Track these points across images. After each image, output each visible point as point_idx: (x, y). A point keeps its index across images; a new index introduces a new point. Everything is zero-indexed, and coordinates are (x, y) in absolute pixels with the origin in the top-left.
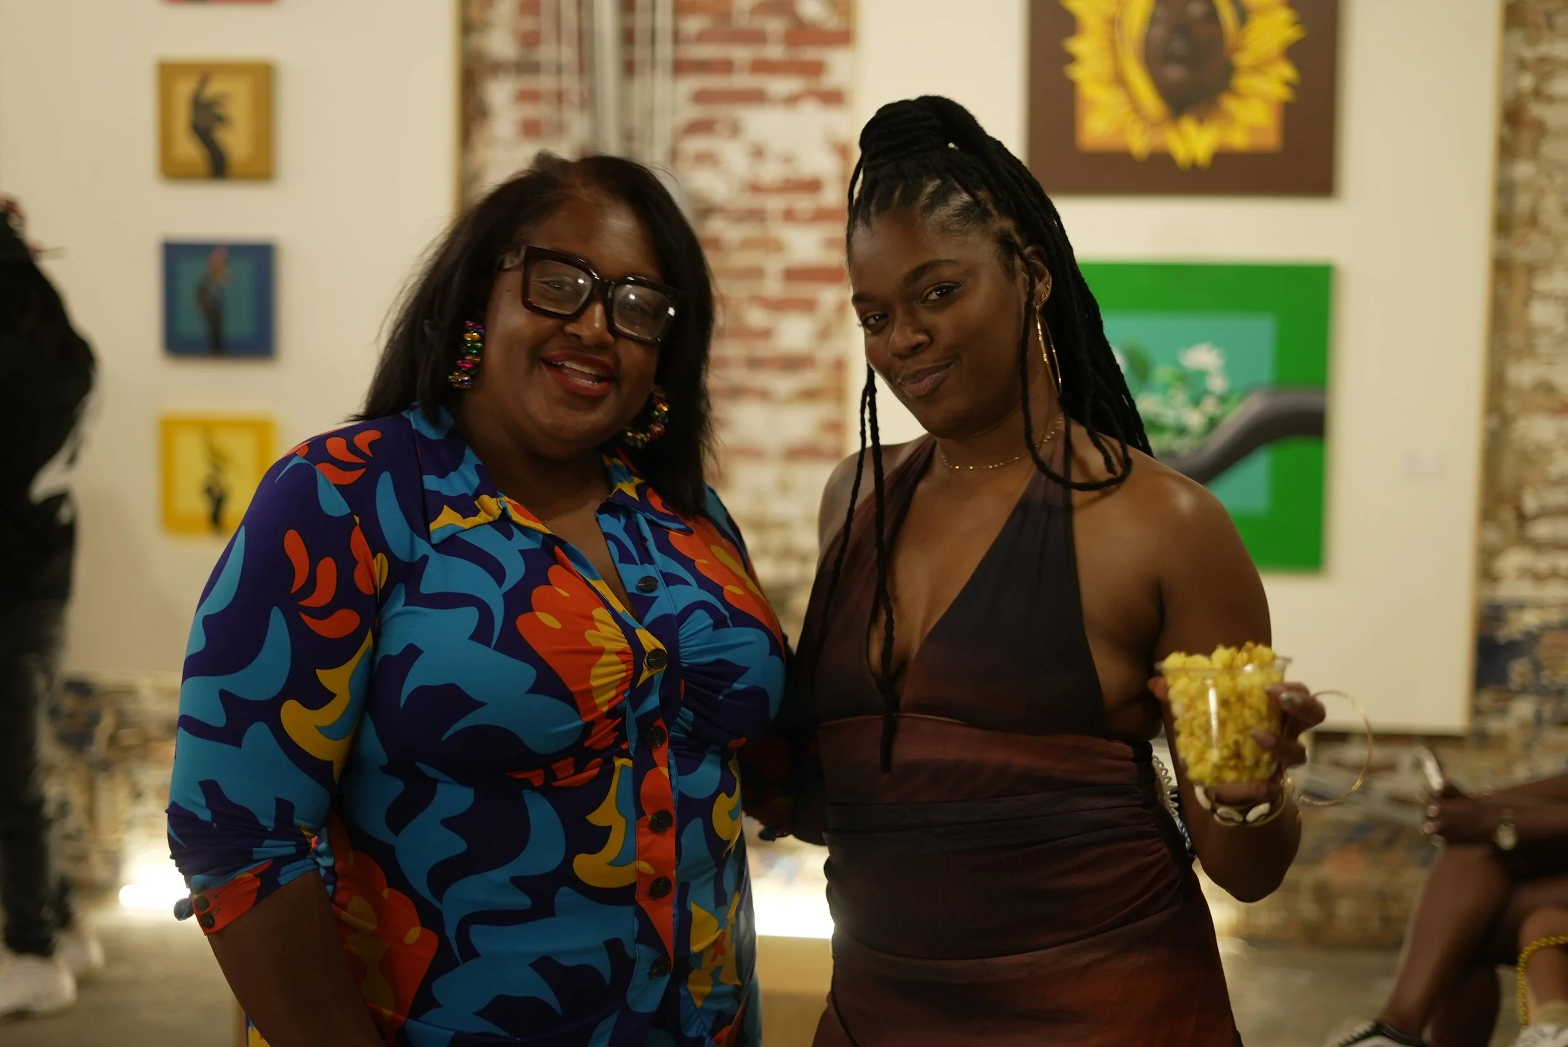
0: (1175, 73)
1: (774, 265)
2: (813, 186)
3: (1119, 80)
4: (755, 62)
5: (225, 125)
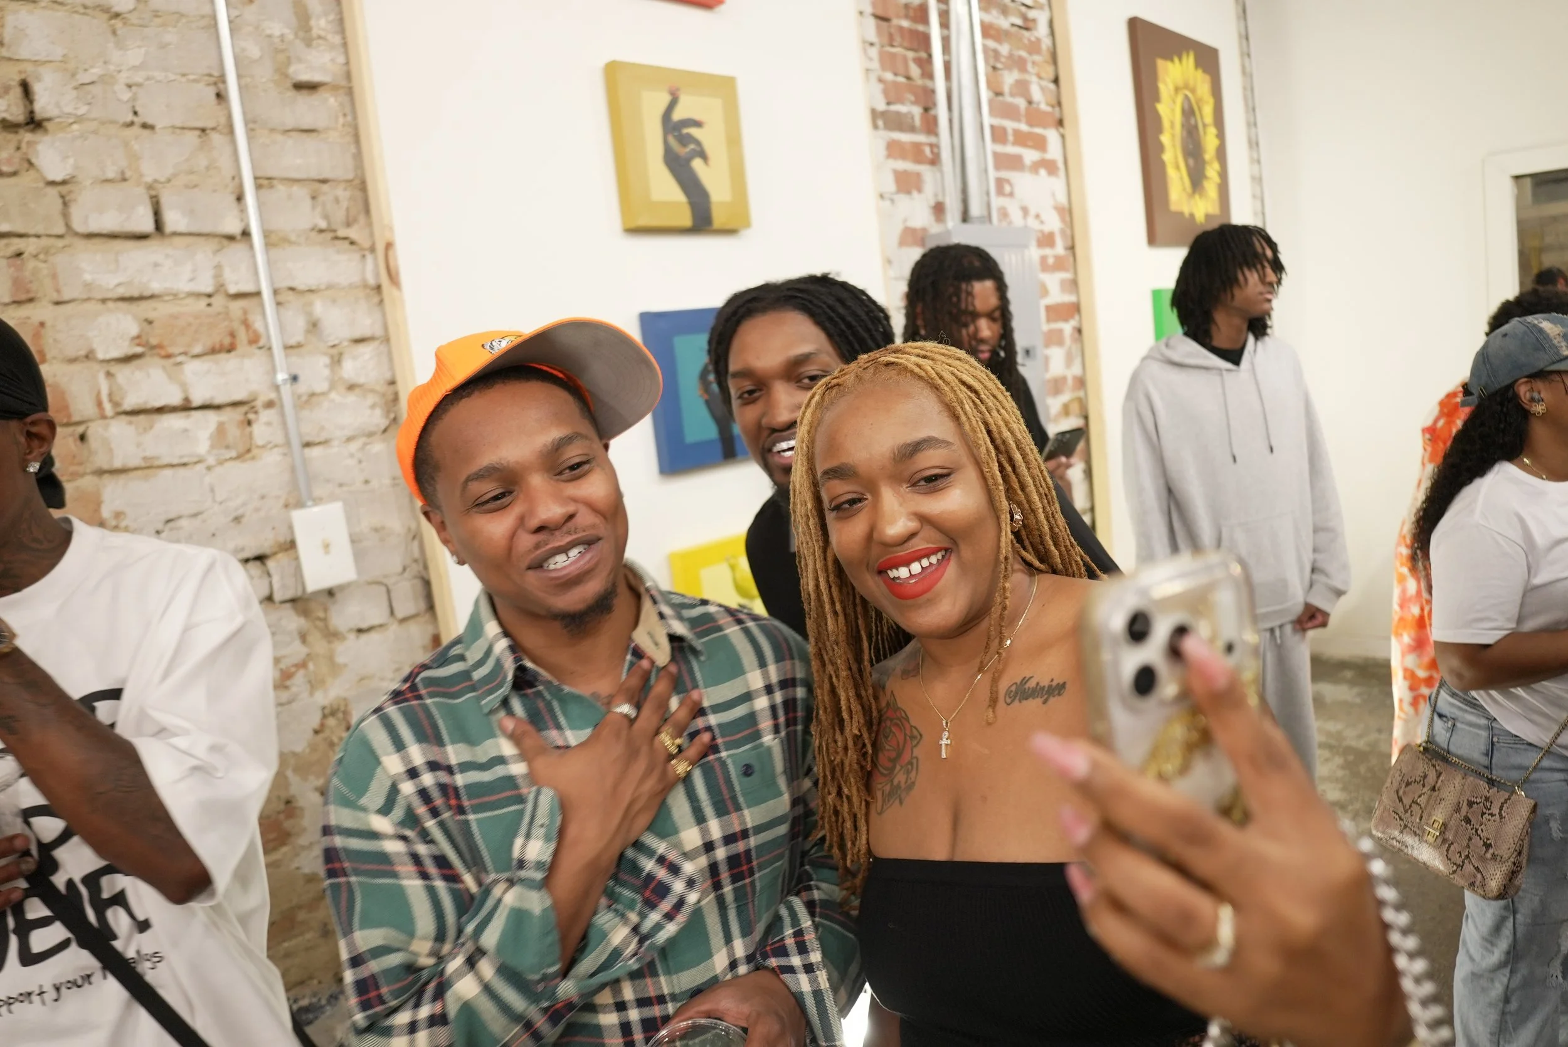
0: (1191, 162)
1: (1042, 304)
2: (1050, 240)
3: (1177, 168)
4: (1017, 132)
5: (703, 155)
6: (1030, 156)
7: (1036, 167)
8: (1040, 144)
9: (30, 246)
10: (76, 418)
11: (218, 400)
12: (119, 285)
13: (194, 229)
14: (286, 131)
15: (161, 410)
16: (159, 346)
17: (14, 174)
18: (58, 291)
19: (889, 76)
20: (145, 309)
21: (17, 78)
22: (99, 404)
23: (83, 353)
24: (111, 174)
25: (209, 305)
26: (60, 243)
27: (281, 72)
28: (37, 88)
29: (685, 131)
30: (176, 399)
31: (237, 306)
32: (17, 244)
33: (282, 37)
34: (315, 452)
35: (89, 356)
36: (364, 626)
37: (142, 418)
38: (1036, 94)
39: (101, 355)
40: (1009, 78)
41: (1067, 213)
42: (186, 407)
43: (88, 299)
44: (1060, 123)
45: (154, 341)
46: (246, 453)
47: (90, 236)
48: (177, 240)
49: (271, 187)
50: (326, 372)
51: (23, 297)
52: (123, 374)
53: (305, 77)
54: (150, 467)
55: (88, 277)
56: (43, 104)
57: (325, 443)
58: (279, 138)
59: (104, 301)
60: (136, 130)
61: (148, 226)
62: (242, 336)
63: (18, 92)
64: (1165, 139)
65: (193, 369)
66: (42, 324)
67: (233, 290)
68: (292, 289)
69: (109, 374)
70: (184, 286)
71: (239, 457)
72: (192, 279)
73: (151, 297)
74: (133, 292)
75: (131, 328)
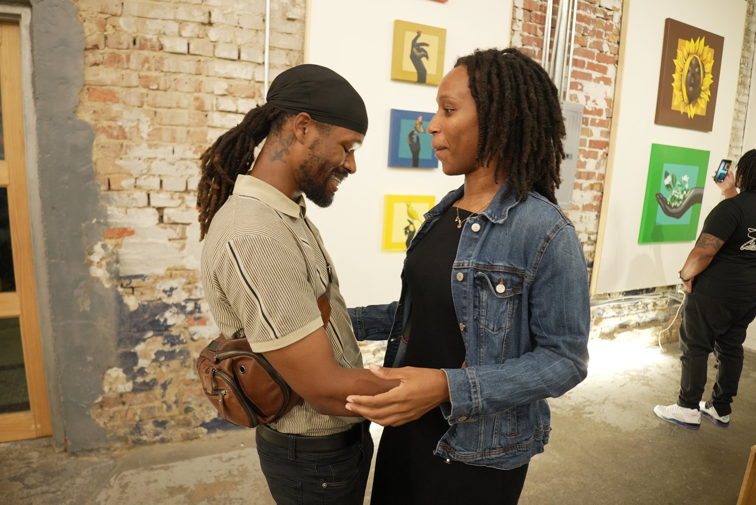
0: (691, 89)
1: (588, 139)
2: (599, 112)
3: (681, 90)
4: (589, 64)
5: (427, 57)
6: (595, 75)
7: (598, 80)
8: (604, 70)
9: (202, 59)
10: (206, 109)
12: (225, 73)
13: (249, 60)
14: (282, 33)
15: (229, 112)
16: (232, 93)
17: (202, 38)
18: (208, 72)
19: (526, 34)
20: (230, 82)
21: (208, 11)
22: (212, 107)
23: (211, 91)
24: (228, 41)
25: (249, 83)
26: (211, 59)
27: (284, 14)
28: (213, 14)
29: (421, 47)
30: (234, 109)
31: (257, 85)
32: (199, 58)
33: (286, 4)
35: (212, 93)
37: (223, 113)
38: (605, 48)
39: (216, 93)
40: (590, 40)
41: (611, 102)
42: (236, 112)
43: (215, 76)
44: (617, 62)
45: (231, 91)
47: (219, 58)
48: (244, 63)
49: (274, 50)
51: (198, 73)
52: (221, 99)
53: (291, 16)
54: (223, 128)
55: (216, 70)
56: (213, 19)
58: (280, 35)
59: (220, 77)
60: (238, 28)
61: (236, 57)
62: (257, 94)
63: (207, 14)
64: (676, 76)
65: (241, 101)
66: (202, 82)
67: (257, 80)
69: (217, 99)
70: (243, 76)
72: (246, 75)
73: (233, 78)
74: (228, 76)
75: (226, 86)
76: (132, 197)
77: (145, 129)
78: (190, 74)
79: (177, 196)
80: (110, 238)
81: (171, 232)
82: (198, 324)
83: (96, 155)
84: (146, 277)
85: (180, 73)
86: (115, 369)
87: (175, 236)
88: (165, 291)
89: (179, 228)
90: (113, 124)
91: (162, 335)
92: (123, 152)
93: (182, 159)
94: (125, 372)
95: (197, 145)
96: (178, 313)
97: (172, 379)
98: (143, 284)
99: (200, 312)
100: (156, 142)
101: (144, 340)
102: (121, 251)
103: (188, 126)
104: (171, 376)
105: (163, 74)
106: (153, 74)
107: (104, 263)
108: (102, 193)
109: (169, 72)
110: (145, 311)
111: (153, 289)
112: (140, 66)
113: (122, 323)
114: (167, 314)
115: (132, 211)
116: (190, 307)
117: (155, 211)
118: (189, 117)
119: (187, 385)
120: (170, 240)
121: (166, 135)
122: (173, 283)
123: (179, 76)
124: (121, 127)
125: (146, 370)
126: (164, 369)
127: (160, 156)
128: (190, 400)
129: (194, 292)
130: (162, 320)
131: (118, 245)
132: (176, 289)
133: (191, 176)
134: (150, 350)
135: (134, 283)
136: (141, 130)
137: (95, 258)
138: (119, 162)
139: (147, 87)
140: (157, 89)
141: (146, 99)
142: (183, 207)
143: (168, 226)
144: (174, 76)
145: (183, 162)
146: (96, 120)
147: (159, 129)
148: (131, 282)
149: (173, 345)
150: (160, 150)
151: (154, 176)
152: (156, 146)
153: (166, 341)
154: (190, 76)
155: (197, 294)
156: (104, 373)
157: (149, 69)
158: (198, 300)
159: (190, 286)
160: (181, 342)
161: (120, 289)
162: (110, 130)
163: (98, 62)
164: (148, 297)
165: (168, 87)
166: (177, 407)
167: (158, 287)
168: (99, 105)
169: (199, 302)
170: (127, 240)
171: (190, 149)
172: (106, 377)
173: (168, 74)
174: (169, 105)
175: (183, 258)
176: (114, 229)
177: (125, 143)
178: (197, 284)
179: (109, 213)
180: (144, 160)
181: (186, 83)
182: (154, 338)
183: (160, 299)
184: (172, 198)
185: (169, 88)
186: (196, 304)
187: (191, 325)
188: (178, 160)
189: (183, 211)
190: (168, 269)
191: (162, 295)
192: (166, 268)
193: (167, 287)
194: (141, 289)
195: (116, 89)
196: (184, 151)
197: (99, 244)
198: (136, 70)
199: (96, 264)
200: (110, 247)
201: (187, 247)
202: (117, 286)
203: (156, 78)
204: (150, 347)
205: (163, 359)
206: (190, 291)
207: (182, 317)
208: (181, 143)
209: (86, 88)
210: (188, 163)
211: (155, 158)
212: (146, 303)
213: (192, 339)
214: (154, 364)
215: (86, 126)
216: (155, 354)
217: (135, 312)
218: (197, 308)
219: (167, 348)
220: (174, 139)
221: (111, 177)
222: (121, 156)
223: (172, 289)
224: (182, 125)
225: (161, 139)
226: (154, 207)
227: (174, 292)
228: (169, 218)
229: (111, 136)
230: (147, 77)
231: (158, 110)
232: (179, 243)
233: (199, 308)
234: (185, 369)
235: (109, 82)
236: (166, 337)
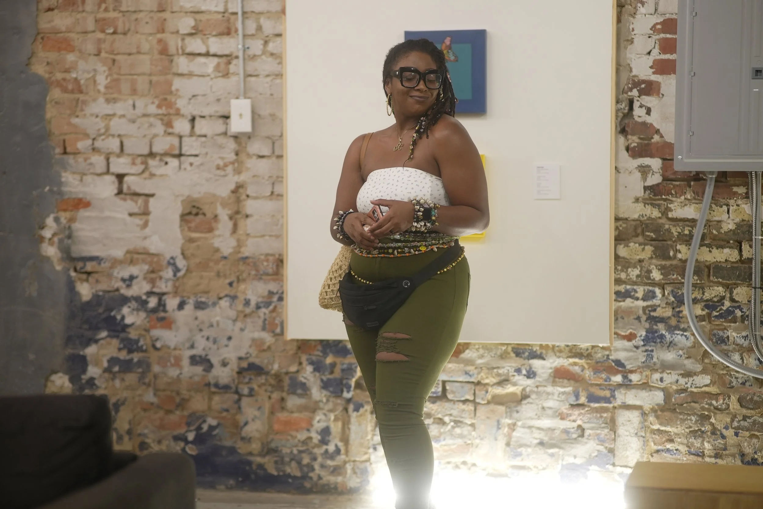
10: (170, 53)
11: (219, 53)
12: (191, 7)
15: (199, 55)
16: (201, 31)
18: (172, 8)
20: (198, 17)
22: (177, 50)
23: (175, 31)
25: (223, 16)
30: (203, 50)
31: (233, 18)
34: (253, 79)
35: (178, 32)
36: (261, 154)
37: (191, 57)
39: (181, 32)
42: (207, 54)
43: (181, 12)
45: (200, 28)
46: (226, 75)
50: (261, 47)
51: (161, 9)
52: (188, 40)
54: (190, 75)
55: (182, 4)
57: (257, 76)
59: (186, 12)
62: (233, 30)
65: (212, 40)
66: (165, 20)
67: (230, 11)
68: (253, 12)
69: (183, 40)
70: (213, 9)
71: (223, 76)
72: (216, 6)
73: (202, 12)
74: (196, 10)
75: (192, 23)
76: (89, 161)
77: (102, 81)
78: (152, 11)
79: (139, 160)
80: (65, 210)
81: (131, 205)
82: (162, 327)
83: (50, 112)
84: (102, 259)
85: (141, 11)
86: (60, 374)
87: (136, 210)
88: (123, 280)
89: (140, 200)
90: (67, 76)
91: (117, 337)
92: (79, 109)
93: (145, 115)
94: (71, 380)
95: (162, 97)
96: (138, 310)
97: (126, 399)
98: (98, 268)
99: (165, 311)
100: (115, 96)
101: (96, 341)
102: (76, 226)
103: (150, 75)
104: (125, 394)
105: (121, 14)
106: (112, 15)
107: (56, 239)
108: (57, 157)
109: (128, 11)
110: (99, 304)
111: (110, 276)
112: (96, 8)
113: (72, 316)
114: (125, 310)
115: (88, 179)
116: (153, 302)
117: (113, 178)
118: (151, 64)
119: (145, 410)
120: (131, 215)
121: (125, 87)
122: (134, 270)
123: (141, 15)
124: (76, 79)
125: (96, 382)
126: (117, 383)
127: (120, 112)
128: (146, 431)
129: (158, 283)
130: (119, 317)
131: (72, 220)
132: (137, 277)
133: (155, 136)
134: (104, 355)
135: (89, 266)
136: (98, 81)
137: (47, 234)
138: (75, 121)
139: (103, 31)
140: (114, 33)
141: (103, 46)
142: (146, 174)
143: (128, 197)
144: (134, 16)
145: (145, 119)
146: (51, 73)
147: (117, 80)
148: (85, 265)
149: (130, 351)
150: (119, 105)
151: (113, 136)
152: (115, 100)
153: (122, 346)
154: (152, 14)
155: (162, 287)
156: (47, 379)
157: (106, 10)
158: (164, 294)
159: (153, 276)
160: (140, 349)
161: (73, 274)
162: (64, 84)
163: (52, 7)
164: (103, 286)
165: (126, 29)
166: (130, 439)
167: (115, 274)
168: (52, 56)
169: (164, 297)
170: (83, 213)
171: (153, 103)
172: (49, 384)
173: (127, 14)
174: (128, 51)
175: (145, 238)
176: (68, 199)
177: (82, 97)
178: (161, 273)
179: (63, 180)
180: (102, 117)
181: (147, 23)
182: (108, 340)
183: (117, 290)
184: (134, 163)
185: (129, 30)
186: (160, 300)
187: (154, 327)
188: (139, 117)
189: (145, 179)
190: (128, 252)
191: (120, 284)
192: (125, 249)
193: (126, 274)
194: (96, 276)
195: (72, 35)
196: (146, 106)
197: (52, 216)
198: (92, 12)
199: (47, 241)
200: (63, 221)
201: (150, 224)
202: (69, 270)
203: (115, 20)
204: (102, 352)
205: (116, 369)
206: (152, 282)
207: (143, 315)
208: (143, 95)
209: (39, 37)
210: (152, 119)
211: (114, 115)
212: (101, 293)
213: (154, 347)
214: (106, 375)
215: (39, 80)
216: (109, 361)
217: (88, 303)
218: (161, 305)
219: (123, 355)
220: (134, 91)
221: (66, 137)
222: (77, 113)
223: (132, 278)
224: (144, 74)
225: (120, 92)
226: (113, 174)
227: (135, 281)
228: (129, 188)
229: (65, 90)
230: (104, 19)
231: (118, 58)
232: (141, 219)
233: (164, 306)
234: (144, 387)
235: (64, 29)
236: (122, 340)
